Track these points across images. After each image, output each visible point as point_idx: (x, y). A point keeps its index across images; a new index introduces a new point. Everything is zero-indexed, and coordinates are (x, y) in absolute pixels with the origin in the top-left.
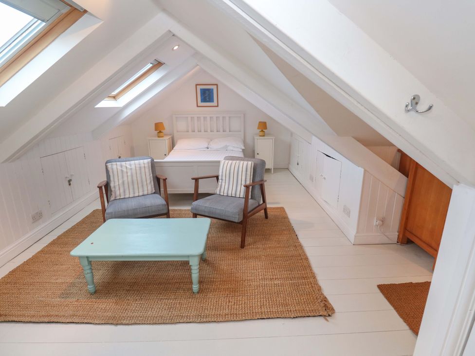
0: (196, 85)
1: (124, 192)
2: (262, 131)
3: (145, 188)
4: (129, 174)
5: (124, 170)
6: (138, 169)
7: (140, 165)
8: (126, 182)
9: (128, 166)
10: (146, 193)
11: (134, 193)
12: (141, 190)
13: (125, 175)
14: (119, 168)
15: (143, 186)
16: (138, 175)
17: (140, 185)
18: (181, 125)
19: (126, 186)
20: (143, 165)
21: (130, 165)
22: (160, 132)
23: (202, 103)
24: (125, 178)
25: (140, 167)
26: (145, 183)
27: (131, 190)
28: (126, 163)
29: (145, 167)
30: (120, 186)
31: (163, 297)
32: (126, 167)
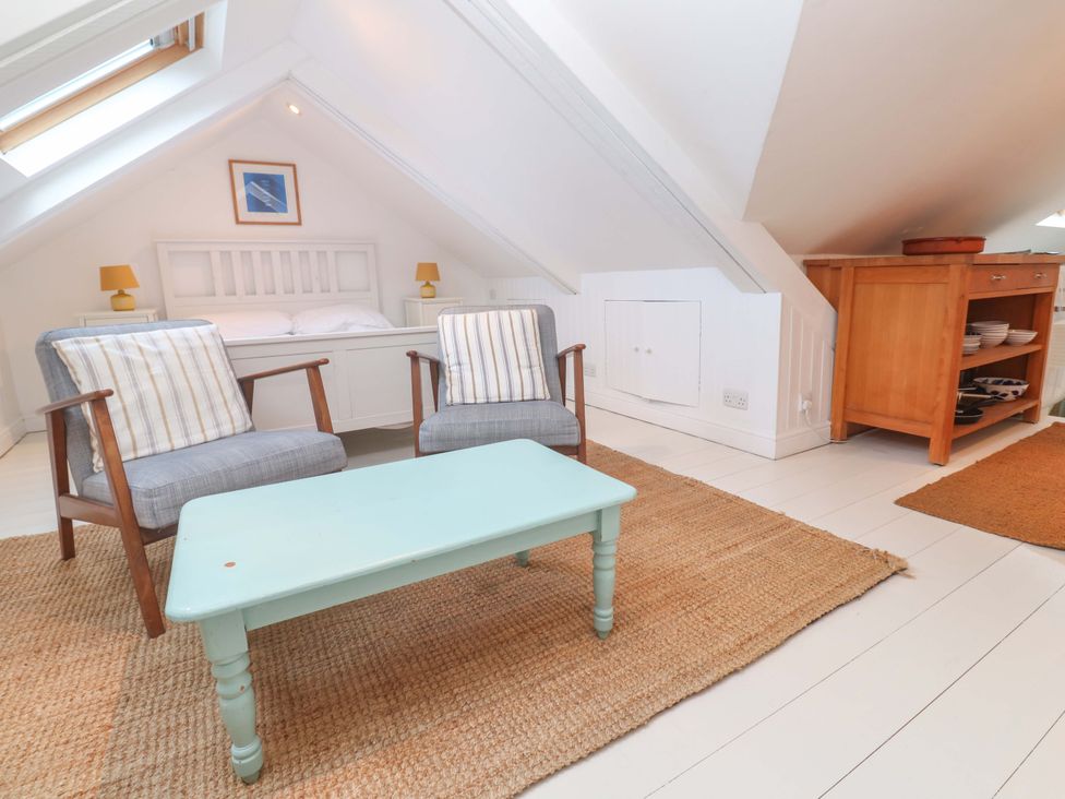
0: (231, 162)
1: (150, 433)
2: (428, 284)
3: (223, 416)
4: (157, 369)
5: (135, 356)
6: (183, 353)
7: (187, 340)
8: (151, 399)
9: (147, 346)
10: (227, 429)
11: (187, 435)
12: (208, 421)
13: (142, 375)
14: (114, 352)
15: (212, 408)
16: (192, 374)
17: (203, 407)
18: (185, 278)
19: (154, 411)
20: (197, 343)
21: (154, 342)
22: (121, 294)
23: (253, 213)
24: (146, 386)
25: (191, 349)
26: (218, 400)
27: (175, 426)
28: (134, 338)
29: (205, 347)
30: (131, 415)
31: (531, 680)
32: (140, 349)
